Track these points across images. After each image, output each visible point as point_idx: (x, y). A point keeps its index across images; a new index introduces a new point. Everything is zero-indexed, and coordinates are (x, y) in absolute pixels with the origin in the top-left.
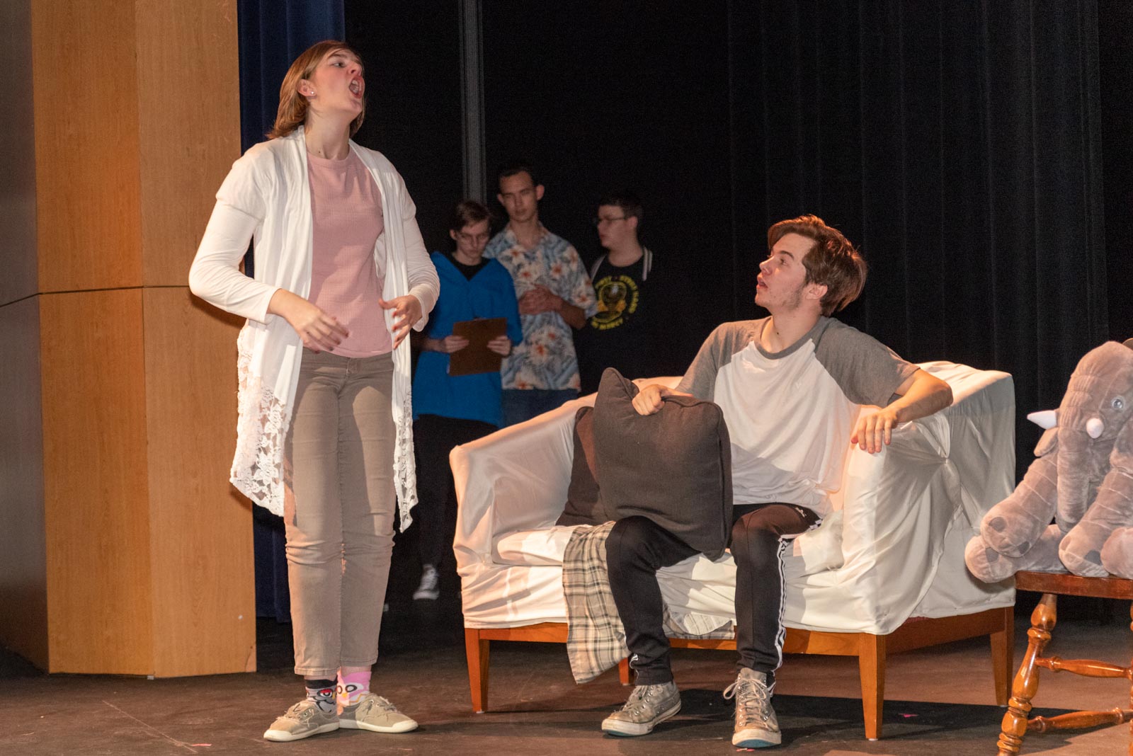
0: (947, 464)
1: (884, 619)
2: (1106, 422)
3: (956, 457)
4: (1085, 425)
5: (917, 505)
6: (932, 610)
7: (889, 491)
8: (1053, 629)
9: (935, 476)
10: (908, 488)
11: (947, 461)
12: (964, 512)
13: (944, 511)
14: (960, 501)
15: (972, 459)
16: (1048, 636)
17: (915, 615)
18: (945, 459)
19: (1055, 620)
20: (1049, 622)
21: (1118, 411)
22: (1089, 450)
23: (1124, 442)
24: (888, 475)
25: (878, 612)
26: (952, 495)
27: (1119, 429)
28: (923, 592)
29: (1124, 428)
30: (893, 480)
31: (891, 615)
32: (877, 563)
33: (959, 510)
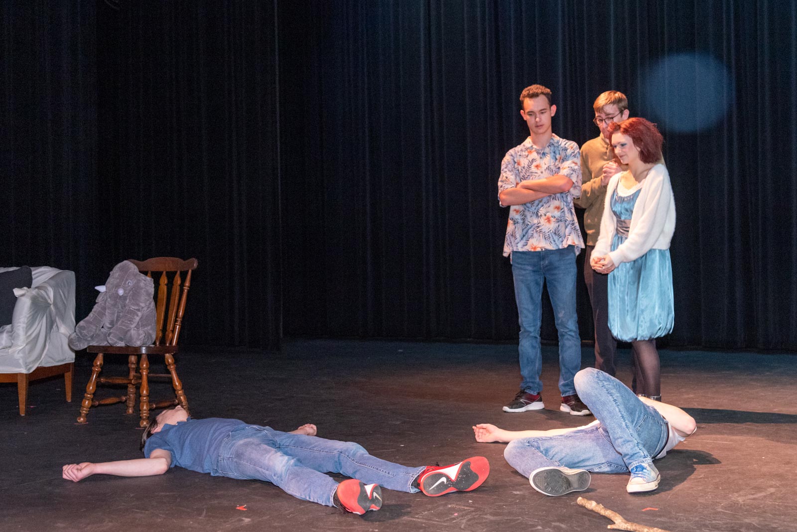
0: (52, 306)
1: (29, 367)
2: (125, 290)
3: (55, 304)
4: (117, 291)
5: (41, 323)
6: (45, 363)
7: (30, 318)
8: (102, 367)
9: (48, 311)
10: (38, 315)
11: (52, 305)
12: (57, 325)
13: (51, 324)
14: (56, 321)
15: (60, 305)
16: (100, 370)
17: (40, 366)
18: (51, 304)
19: (102, 364)
20: (101, 364)
21: (129, 286)
22: (118, 300)
23: (131, 297)
24: (31, 310)
25: (26, 365)
26: (53, 319)
27: (129, 293)
28: (43, 357)
29: (131, 292)
30: (32, 313)
31: (30, 366)
32: (26, 345)
33: (55, 325)
